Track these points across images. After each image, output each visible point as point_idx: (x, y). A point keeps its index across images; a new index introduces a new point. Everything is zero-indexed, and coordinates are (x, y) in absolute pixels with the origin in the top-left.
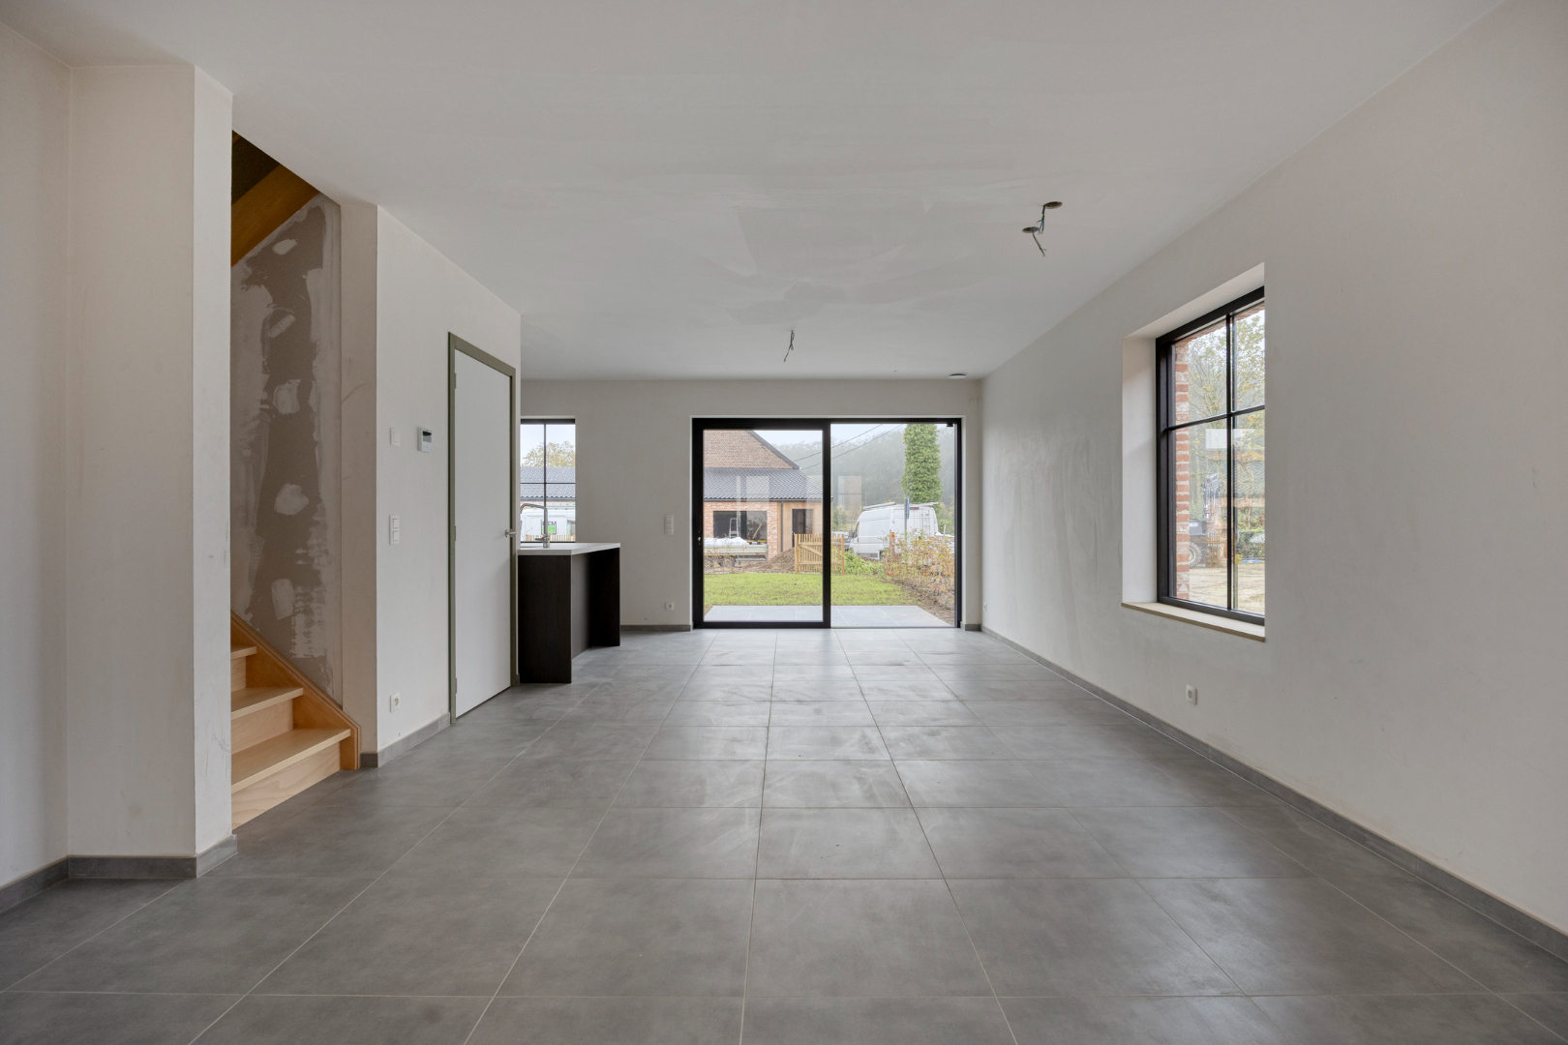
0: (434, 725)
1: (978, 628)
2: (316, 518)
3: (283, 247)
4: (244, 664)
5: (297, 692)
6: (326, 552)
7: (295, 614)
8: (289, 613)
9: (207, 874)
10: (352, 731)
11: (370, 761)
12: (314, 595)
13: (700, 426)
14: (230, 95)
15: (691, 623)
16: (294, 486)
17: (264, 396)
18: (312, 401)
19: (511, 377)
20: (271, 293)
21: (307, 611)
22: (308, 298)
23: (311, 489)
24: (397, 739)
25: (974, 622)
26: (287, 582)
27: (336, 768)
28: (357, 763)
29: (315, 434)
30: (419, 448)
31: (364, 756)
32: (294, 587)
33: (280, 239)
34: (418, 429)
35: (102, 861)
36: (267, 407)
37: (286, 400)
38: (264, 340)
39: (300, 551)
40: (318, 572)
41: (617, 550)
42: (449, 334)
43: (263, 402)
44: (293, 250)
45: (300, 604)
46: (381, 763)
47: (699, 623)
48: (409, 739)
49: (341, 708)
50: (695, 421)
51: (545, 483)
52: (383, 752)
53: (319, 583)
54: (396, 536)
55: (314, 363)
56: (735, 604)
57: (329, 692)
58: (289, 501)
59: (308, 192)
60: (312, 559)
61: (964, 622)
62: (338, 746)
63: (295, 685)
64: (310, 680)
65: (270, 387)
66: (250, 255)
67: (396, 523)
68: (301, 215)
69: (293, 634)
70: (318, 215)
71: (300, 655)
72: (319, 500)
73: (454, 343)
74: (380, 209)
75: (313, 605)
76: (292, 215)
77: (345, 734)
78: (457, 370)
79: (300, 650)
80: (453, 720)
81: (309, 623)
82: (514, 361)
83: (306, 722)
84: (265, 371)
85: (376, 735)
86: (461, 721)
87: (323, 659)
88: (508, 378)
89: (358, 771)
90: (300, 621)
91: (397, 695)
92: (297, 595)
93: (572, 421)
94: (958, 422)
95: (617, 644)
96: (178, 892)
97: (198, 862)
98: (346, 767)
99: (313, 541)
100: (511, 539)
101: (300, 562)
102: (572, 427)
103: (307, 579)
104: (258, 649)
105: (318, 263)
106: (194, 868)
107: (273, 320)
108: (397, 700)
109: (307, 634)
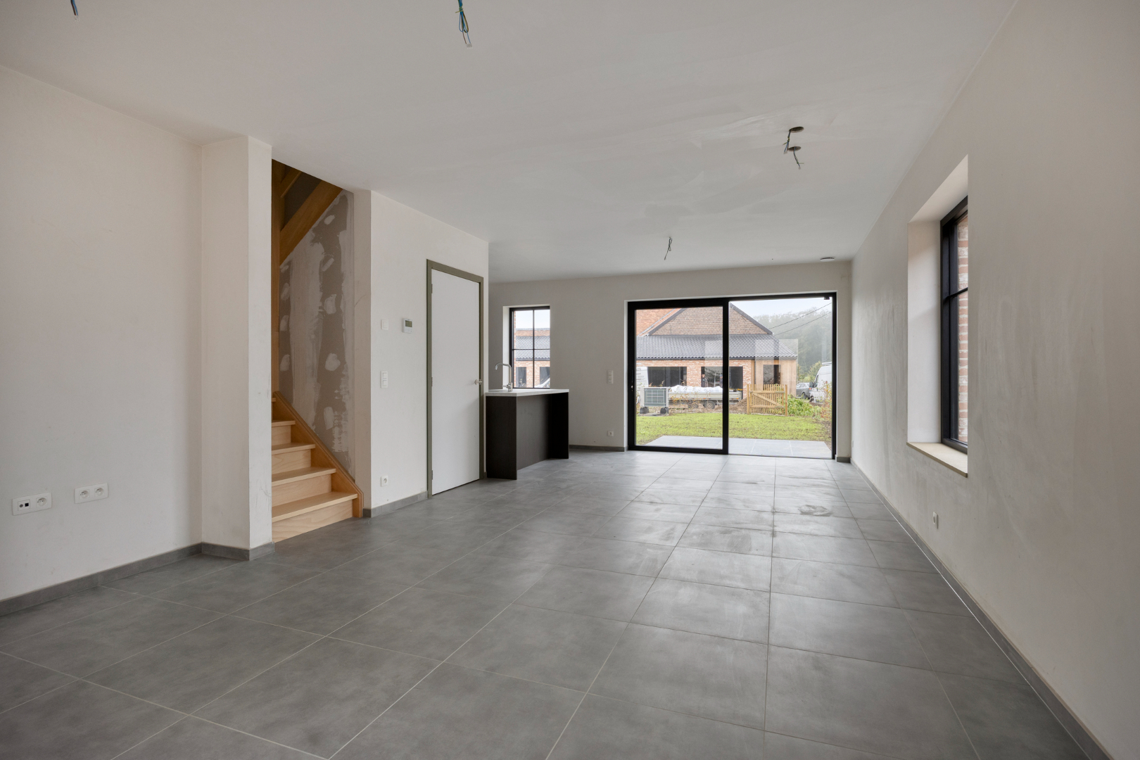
0: (414, 498)
1: (847, 460)
2: (344, 373)
3: (329, 220)
4: (310, 454)
5: (332, 471)
6: (348, 392)
7: (334, 427)
8: (331, 426)
9: (255, 560)
10: (358, 495)
11: (367, 513)
12: (343, 417)
13: (633, 307)
14: (270, 147)
15: (625, 445)
16: (334, 355)
17: (321, 305)
18: (342, 307)
19: (480, 283)
20: (324, 247)
21: (340, 426)
22: (340, 248)
23: (341, 358)
24: (386, 502)
25: (844, 455)
26: (330, 408)
27: (350, 515)
28: (362, 514)
29: (343, 325)
30: (403, 331)
31: (364, 510)
32: (334, 412)
33: (327, 216)
34: (403, 319)
35: (214, 546)
36: (321, 310)
37: (330, 308)
38: (320, 273)
39: (336, 391)
40: (345, 404)
41: (566, 395)
42: (427, 260)
43: (320, 308)
44: (334, 221)
45: (337, 421)
46: (373, 515)
47: (632, 446)
48: (394, 504)
49: (354, 481)
50: (630, 304)
51: (534, 349)
52: (375, 509)
53: (344, 409)
54: (386, 383)
55: (343, 285)
56: (680, 435)
57: (350, 472)
58: (332, 363)
59: (336, 191)
60: (342, 396)
61: (836, 456)
62: (351, 503)
63: (332, 467)
64: (340, 464)
65: (323, 299)
66: (314, 226)
67: (386, 376)
68: (337, 200)
69: (333, 438)
70: (344, 199)
71: (337, 451)
72: (345, 363)
73: (431, 265)
74: (373, 192)
75: (343, 422)
76: (332, 201)
77: (354, 496)
78: (433, 282)
79: (337, 448)
80: (429, 495)
81: (341, 433)
82: (484, 273)
83: (337, 487)
84: (320, 291)
85: (370, 498)
86: (435, 497)
87: (347, 453)
88: (478, 284)
89: (361, 518)
90: (336, 430)
91: (386, 477)
92: (335, 416)
93: (548, 308)
94: (834, 295)
95: (567, 457)
96: (236, 566)
97: (250, 552)
98: (355, 516)
99: (342, 386)
100: (480, 386)
101: (336, 398)
102: (548, 312)
103: (340, 407)
104: (316, 446)
105: (344, 228)
106: (248, 555)
107: (324, 262)
108: (385, 479)
109: (340, 438)
